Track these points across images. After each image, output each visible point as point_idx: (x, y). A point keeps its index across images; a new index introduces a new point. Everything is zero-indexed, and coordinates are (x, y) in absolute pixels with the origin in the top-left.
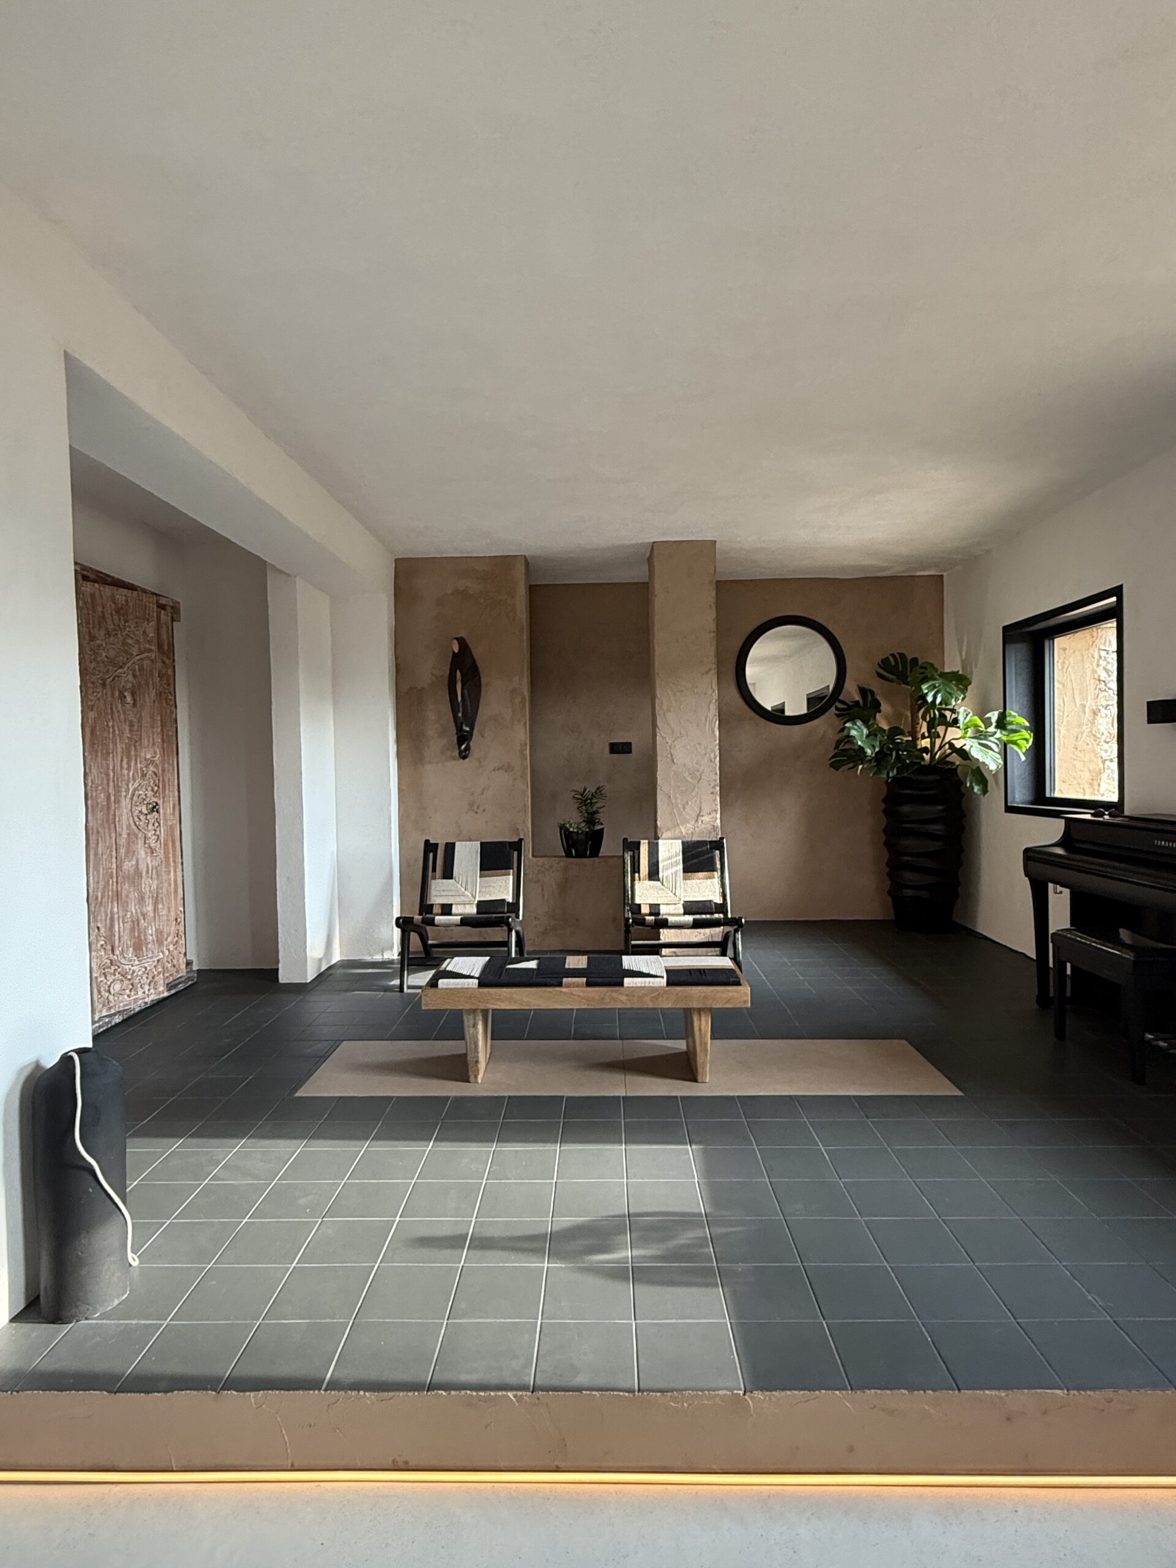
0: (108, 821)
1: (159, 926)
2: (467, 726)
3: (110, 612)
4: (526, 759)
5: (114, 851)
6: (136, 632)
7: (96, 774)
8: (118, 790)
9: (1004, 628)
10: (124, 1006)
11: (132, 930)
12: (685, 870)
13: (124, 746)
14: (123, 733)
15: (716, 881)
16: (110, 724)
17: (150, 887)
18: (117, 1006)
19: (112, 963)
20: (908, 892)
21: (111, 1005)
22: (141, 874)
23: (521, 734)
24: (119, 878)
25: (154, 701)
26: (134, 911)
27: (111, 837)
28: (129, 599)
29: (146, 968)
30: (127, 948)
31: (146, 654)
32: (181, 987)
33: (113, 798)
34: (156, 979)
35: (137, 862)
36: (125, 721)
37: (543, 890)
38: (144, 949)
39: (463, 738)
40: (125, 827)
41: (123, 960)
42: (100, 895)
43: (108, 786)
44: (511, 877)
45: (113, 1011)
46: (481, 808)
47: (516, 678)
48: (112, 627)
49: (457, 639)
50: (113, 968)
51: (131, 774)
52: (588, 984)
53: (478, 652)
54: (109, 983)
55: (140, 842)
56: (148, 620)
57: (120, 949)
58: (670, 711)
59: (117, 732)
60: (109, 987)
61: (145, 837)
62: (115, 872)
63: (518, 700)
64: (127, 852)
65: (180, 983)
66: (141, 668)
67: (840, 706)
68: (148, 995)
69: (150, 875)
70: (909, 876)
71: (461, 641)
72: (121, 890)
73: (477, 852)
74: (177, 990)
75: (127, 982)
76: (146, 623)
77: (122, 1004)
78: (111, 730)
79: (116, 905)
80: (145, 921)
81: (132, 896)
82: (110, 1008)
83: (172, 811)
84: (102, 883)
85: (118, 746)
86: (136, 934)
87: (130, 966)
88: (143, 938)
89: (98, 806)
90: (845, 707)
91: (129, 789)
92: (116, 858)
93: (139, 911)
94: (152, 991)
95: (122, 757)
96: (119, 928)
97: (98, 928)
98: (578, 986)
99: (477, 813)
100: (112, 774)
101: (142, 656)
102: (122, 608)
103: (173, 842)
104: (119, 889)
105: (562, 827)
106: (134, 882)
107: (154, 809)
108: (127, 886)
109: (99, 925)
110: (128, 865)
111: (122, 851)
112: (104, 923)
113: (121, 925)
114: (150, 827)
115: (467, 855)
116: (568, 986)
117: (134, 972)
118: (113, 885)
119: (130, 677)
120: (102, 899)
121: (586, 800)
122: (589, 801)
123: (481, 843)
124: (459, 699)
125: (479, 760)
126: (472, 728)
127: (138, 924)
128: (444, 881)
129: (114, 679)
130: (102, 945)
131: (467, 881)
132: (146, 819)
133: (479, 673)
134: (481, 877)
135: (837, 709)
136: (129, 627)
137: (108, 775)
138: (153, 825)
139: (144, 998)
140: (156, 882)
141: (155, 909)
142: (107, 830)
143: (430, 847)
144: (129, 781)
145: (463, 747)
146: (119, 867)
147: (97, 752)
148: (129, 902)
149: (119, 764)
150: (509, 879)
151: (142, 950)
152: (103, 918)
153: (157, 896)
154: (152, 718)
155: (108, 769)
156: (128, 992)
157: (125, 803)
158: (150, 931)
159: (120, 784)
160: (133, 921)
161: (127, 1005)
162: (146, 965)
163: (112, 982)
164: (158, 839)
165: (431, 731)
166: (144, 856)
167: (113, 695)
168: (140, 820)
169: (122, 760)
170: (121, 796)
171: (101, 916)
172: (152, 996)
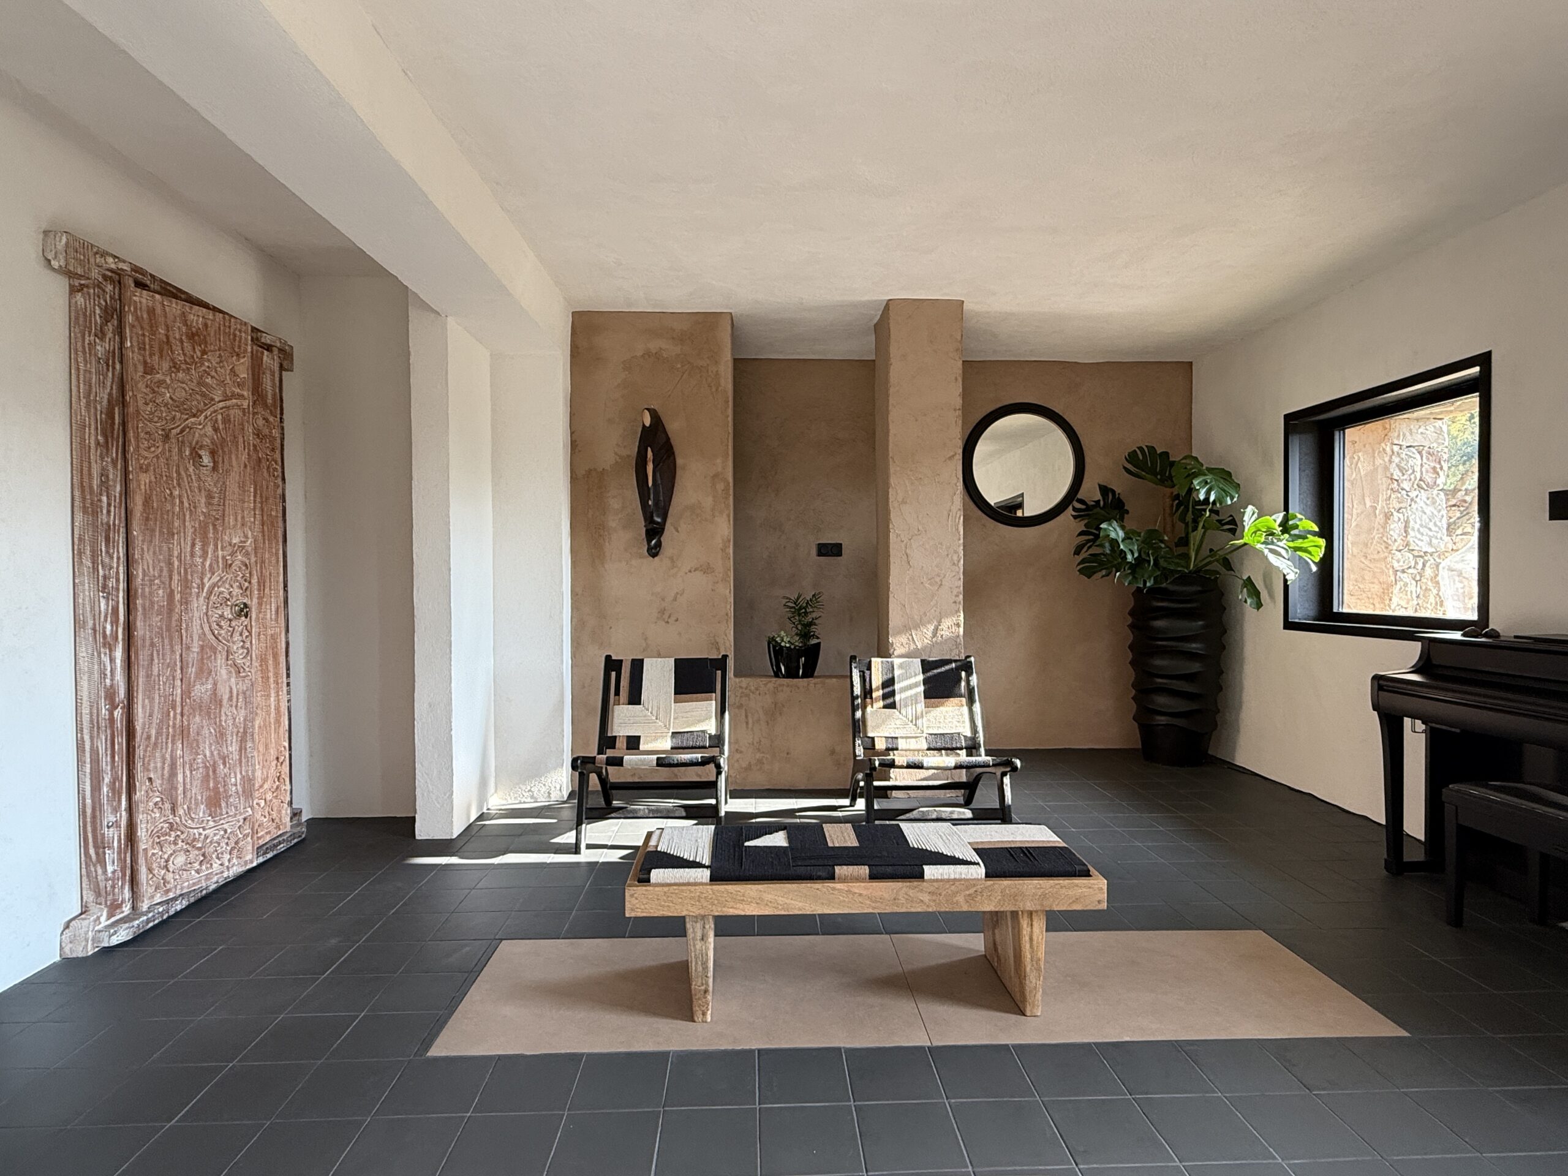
0: (168, 630)
1: (247, 771)
2: (658, 516)
3: (178, 337)
4: (729, 559)
5: (179, 671)
6: (219, 369)
7: (151, 562)
8: (186, 584)
9: (1286, 416)
10: (188, 887)
11: (206, 778)
12: (928, 695)
13: (197, 525)
14: (195, 507)
15: (964, 709)
16: (176, 493)
17: (235, 719)
18: (179, 887)
19: (171, 827)
20: (1162, 720)
21: (168, 886)
22: (221, 701)
23: (724, 528)
24: (186, 708)
25: (245, 466)
26: (208, 754)
27: (173, 651)
28: (209, 323)
29: (226, 831)
30: (197, 804)
31: (234, 401)
32: (282, 847)
33: (178, 597)
34: (241, 843)
35: (215, 684)
36: (200, 491)
37: (746, 717)
38: (223, 805)
39: (654, 533)
40: (196, 638)
41: (190, 822)
42: (153, 732)
43: (171, 578)
44: (714, 702)
45: (171, 895)
46: (673, 618)
47: (719, 461)
48: (182, 358)
49: (647, 409)
50: (173, 834)
51: (208, 563)
52: (873, 877)
53: (674, 427)
54: (166, 856)
55: (220, 660)
56: (238, 355)
57: (185, 807)
58: (906, 503)
59: (186, 504)
60: (167, 861)
61: (227, 651)
62: (178, 699)
63: (720, 486)
64: (200, 671)
65: (280, 843)
66: (226, 420)
67: (1078, 506)
68: (228, 868)
69: (234, 704)
70: (1162, 701)
71: (654, 414)
72: (189, 725)
73: (671, 670)
74: (275, 852)
75: (194, 853)
76: (235, 358)
77: (186, 884)
78: (177, 501)
79: (180, 746)
80: (225, 766)
81: (205, 731)
82: (168, 891)
83: (273, 617)
84: (157, 716)
85: (187, 524)
86: (211, 785)
87: (201, 830)
88: (221, 790)
89: (153, 606)
90: (1083, 507)
91: (203, 584)
92: (182, 680)
93: (215, 753)
94: (235, 861)
95: (193, 540)
96: (184, 777)
97: (150, 779)
98: (858, 879)
99: (668, 622)
100: (176, 563)
101: (228, 403)
102: (197, 334)
103: (275, 656)
104: (186, 723)
105: (771, 642)
106: (209, 714)
107: (243, 611)
108: (197, 719)
109: (152, 776)
110: (201, 690)
111: (192, 671)
112: (160, 772)
113: (188, 773)
114: (236, 637)
115: (659, 675)
116: (844, 880)
117: (206, 837)
118: (175, 718)
119: (209, 430)
120: (157, 738)
121: (801, 608)
122: (803, 610)
123: (676, 660)
124: (650, 484)
125: (672, 559)
126: (665, 518)
127: (214, 771)
128: (630, 706)
129: (182, 431)
130: (156, 804)
131: (659, 708)
132: (230, 626)
133: (673, 453)
134: (675, 702)
135: (1074, 509)
136: (209, 360)
137: (170, 564)
138: (241, 635)
139: (222, 872)
140: (243, 712)
141: (242, 749)
142: (166, 641)
143: (612, 665)
144: (203, 574)
145: (653, 542)
146: (186, 693)
147: (153, 531)
148: (201, 741)
149: (189, 549)
150: (711, 704)
151: (220, 806)
152: (159, 765)
153: (245, 732)
154: (242, 486)
155: (171, 556)
156: (196, 865)
157: (198, 605)
158: (233, 780)
159: (189, 577)
160: (206, 767)
161: (194, 884)
162: (225, 826)
163: (171, 855)
164: (247, 653)
165: (613, 522)
166: (225, 677)
167: (180, 451)
168: (221, 627)
169: (193, 545)
170: (191, 594)
171: (155, 763)
172: (235, 868)
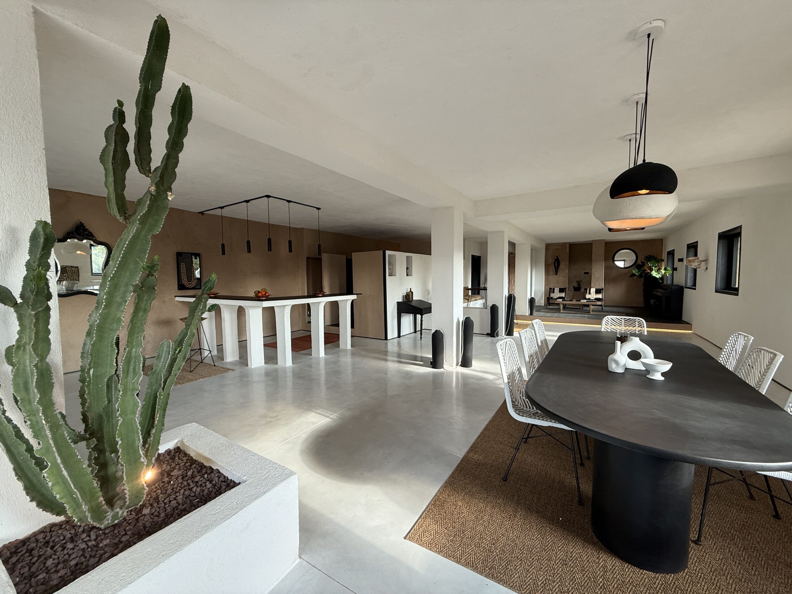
4: (568, 275)
12: (596, 293)
15: (601, 295)
23: (567, 271)
37: (569, 296)
46: (560, 283)
47: (566, 262)
49: (556, 256)
53: (559, 258)
58: (595, 267)
63: (566, 265)
67: (637, 265)
102: (511, 256)
105: (574, 286)
115: (557, 290)
121: (578, 282)
123: (559, 288)
124: (556, 266)
125: (559, 275)
126: (558, 270)
128: (553, 293)
133: (560, 261)
134: (559, 293)
143: (550, 289)
145: (556, 273)
150: (564, 293)
165: (551, 270)
